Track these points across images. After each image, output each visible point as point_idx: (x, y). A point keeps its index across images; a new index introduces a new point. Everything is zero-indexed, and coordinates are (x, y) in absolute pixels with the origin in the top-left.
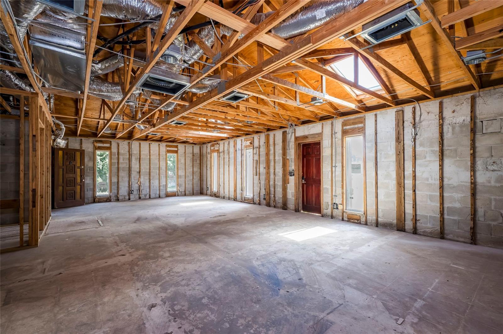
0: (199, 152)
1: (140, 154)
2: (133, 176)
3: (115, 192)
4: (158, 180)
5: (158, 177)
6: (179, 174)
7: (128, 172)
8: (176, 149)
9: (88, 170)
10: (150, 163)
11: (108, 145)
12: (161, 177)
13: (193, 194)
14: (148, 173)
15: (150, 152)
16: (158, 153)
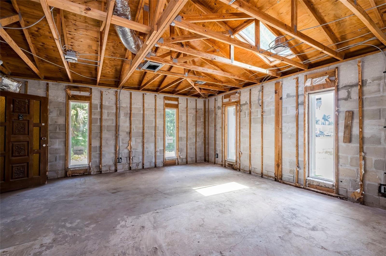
0: (203, 108)
1: (131, 108)
2: (121, 138)
3: (96, 161)
4: (154, 144)
5: (154, 139)
6: (180, 136)
7: (114, 132)
8: (176, 103)
9: (58, 130)
10: (143, 120)
11: (86, 94)
12: (157, 140)
13: (196, 162)
14: (141, 134)
15: (143, 106)
16: (154, 108)
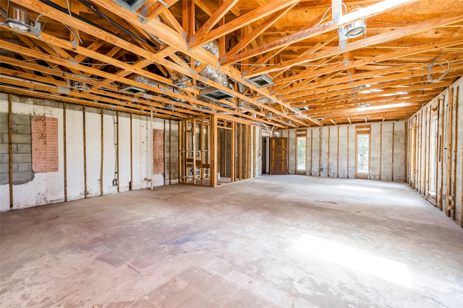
0: (404, 129)
1: (329, 137)
2: (323, 156)
3: (309, 169)
4: (347, 161)
5: (347, 158)
6: (372, 156)
7: (319, 153)
8: (369, 129)
9: (293, 152)
10: (338, 145)
11: (304, 133)
12: (349, 158)
13: (392, 180)
14: (336, 154)
15: (338, 135)
16: (347, 135)
